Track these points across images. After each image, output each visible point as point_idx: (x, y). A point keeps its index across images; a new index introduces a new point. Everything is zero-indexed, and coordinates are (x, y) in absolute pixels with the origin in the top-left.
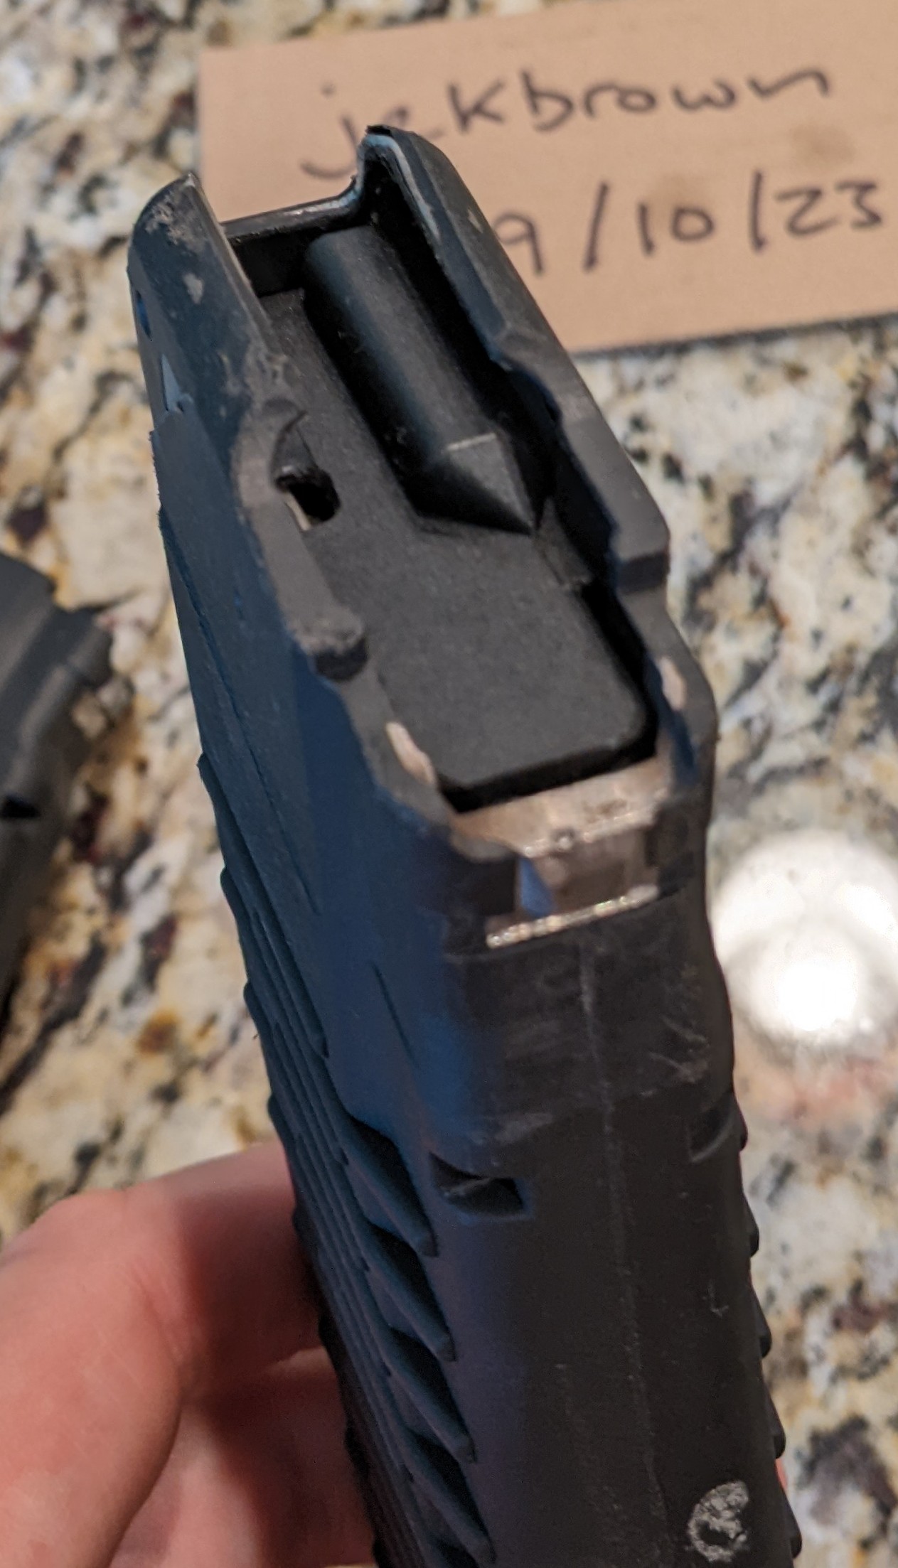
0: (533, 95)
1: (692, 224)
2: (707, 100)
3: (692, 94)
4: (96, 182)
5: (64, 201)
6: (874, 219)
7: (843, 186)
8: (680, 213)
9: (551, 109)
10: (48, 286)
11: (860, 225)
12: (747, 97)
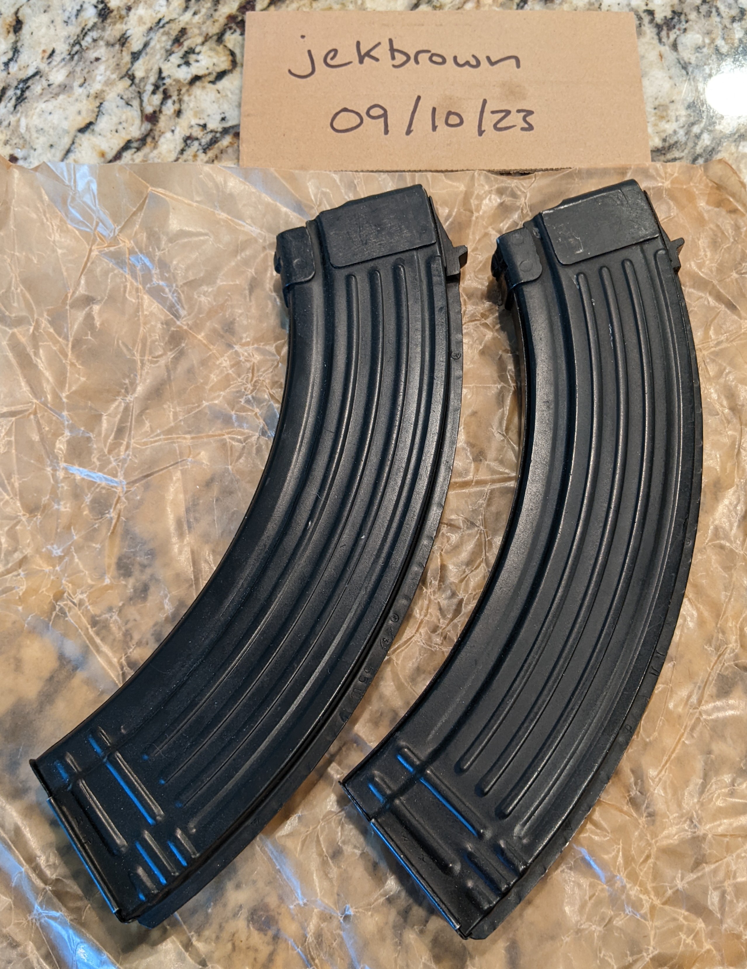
0: (393, 50)
1: (454, 120)
2: (467, 63)
3: (461, 61)
4: (191, 51)
5: (175, 59)
6: (530, 128)
7: (519, 111)
8: (450, 113)
9: (400, 58)
10: (166, 96)
11: (523, 129)
12: (484, 63)
